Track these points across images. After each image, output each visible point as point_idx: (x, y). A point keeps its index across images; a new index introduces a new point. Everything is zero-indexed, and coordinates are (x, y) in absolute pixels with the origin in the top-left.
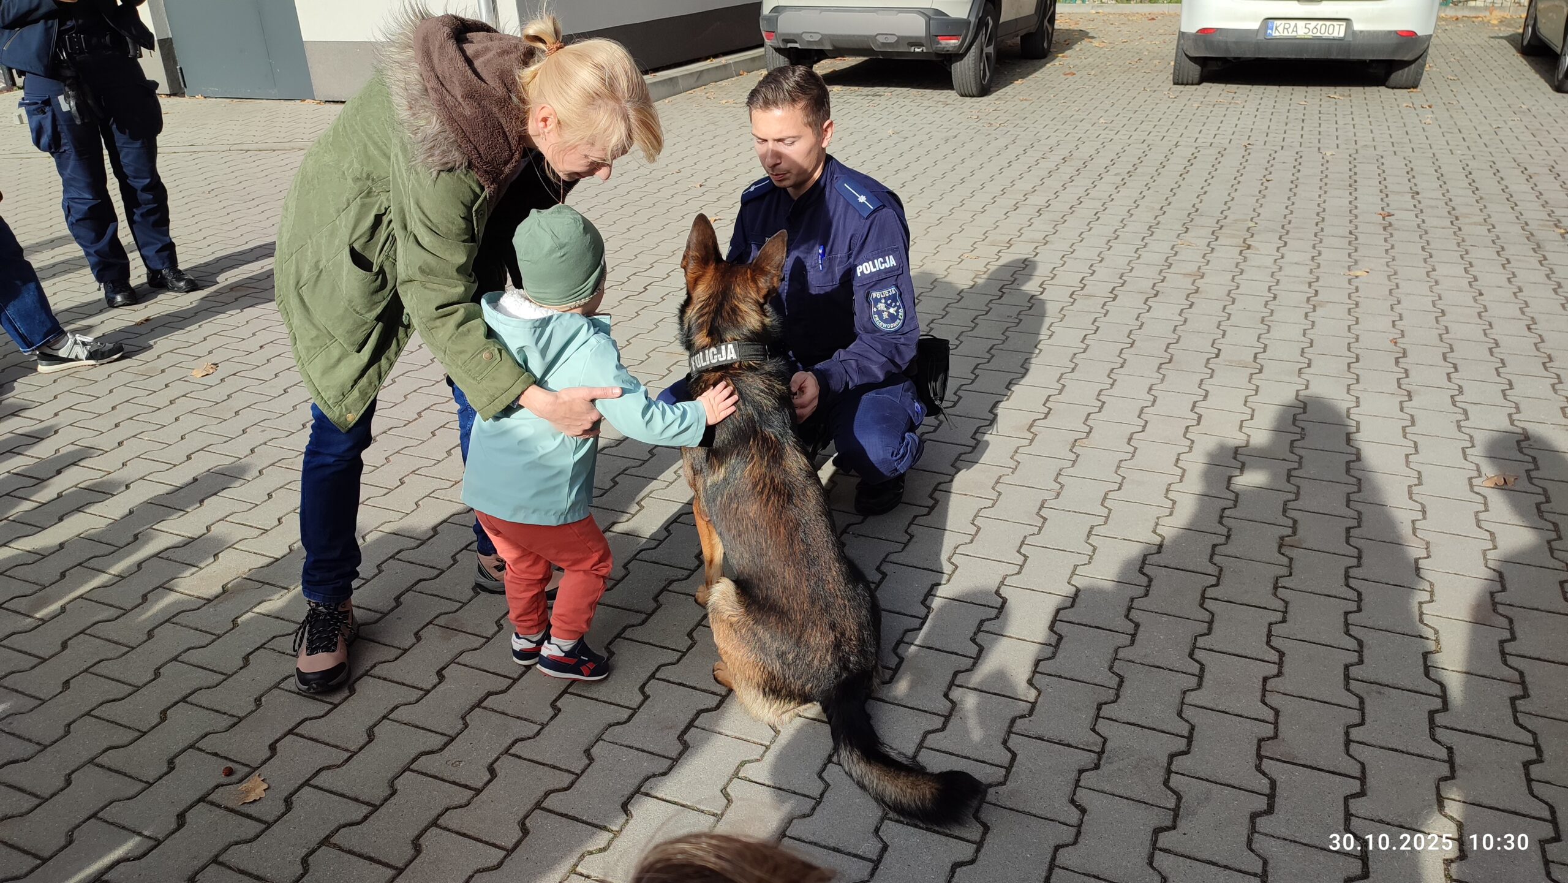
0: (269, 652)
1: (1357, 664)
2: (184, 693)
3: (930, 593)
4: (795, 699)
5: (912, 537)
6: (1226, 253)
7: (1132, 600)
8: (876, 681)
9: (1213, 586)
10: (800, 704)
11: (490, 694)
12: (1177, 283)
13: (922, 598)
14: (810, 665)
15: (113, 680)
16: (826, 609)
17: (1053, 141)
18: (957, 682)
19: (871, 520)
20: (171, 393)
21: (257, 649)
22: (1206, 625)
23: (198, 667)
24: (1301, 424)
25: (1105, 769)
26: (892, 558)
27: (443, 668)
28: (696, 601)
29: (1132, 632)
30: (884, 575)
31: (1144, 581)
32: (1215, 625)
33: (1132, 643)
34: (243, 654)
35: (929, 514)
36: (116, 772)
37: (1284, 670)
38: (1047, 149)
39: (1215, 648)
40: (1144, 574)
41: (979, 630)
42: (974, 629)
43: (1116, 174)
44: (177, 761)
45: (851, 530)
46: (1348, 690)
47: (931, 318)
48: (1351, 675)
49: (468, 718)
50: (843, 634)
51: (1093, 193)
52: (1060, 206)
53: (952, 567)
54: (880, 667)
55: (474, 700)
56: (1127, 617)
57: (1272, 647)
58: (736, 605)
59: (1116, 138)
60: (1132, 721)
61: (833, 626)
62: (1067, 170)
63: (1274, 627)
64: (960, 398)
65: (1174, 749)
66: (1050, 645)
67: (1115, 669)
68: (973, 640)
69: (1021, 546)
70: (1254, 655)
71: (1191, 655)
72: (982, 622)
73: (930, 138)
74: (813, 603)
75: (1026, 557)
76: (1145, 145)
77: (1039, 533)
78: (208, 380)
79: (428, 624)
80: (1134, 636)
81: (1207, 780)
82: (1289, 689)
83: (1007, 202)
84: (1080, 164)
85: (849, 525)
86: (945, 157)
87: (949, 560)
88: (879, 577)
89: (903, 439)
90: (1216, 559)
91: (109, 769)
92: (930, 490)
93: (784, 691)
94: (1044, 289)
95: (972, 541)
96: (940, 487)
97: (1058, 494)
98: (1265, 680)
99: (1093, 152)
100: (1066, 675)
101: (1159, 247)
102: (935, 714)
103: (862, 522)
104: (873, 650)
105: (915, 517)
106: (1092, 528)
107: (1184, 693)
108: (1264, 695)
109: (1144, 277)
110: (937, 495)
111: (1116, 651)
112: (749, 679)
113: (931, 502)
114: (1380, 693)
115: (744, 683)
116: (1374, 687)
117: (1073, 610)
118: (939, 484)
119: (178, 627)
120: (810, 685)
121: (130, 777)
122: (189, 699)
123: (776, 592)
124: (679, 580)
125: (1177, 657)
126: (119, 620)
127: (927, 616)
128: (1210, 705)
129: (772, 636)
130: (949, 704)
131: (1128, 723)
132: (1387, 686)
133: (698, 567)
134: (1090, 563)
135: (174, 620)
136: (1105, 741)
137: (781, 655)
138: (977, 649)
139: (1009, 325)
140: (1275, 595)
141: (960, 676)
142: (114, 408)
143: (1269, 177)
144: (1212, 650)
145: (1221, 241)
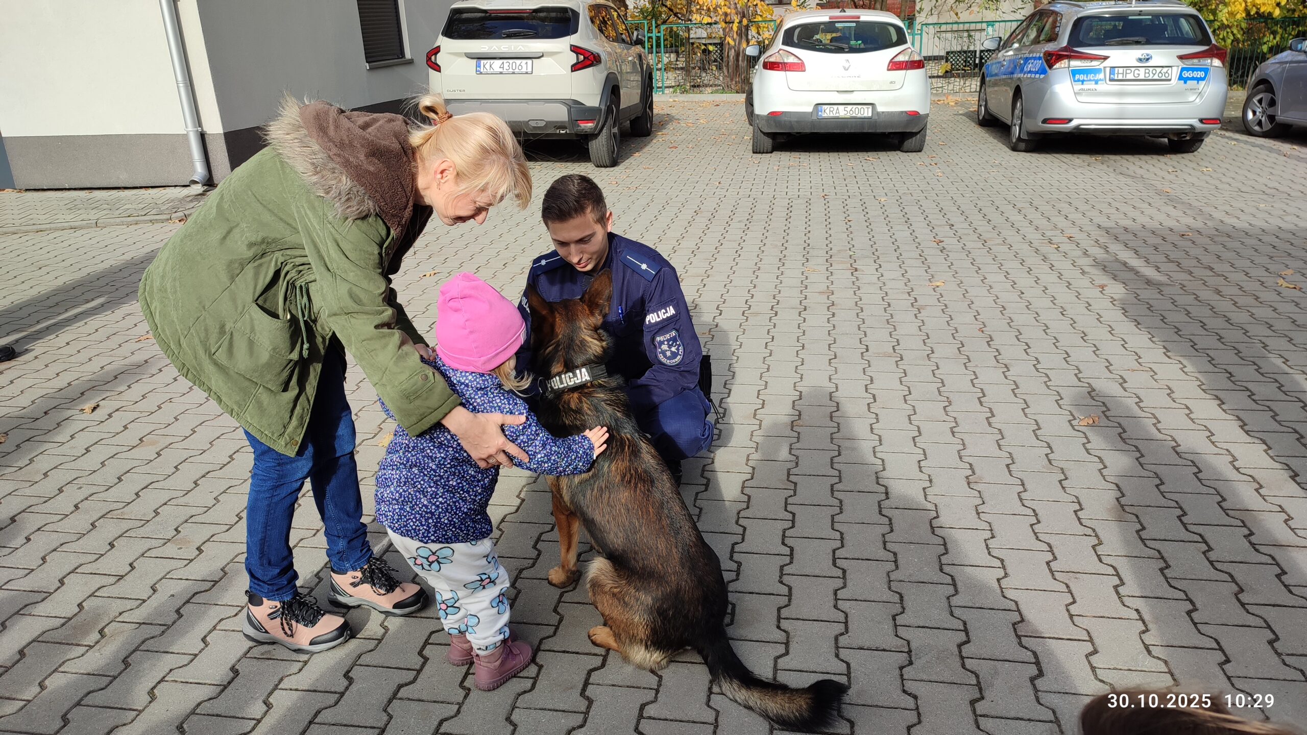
0: (174, 683)
1: (1054, 560)
3: (733, 551)
4: (671, 647)
6: (842, 276)
7: (884, 535)
9: (935, 518)
11: (401, 686)
12: (816, 300)
13: (728, 556)
17: (681, 199)
18: (782, 616)
21: (158, 683)
22: (942, 547)
23: (106, 707)
24: (946, 394)
25: (917, 663)
27: (349, 671)
29: (894, 559)
31: (886, 520)
32: (949, 546)
33: (897, 567)
34: (147, 689)
35: (706, 490)
37: (1009, 571)
38: (680, 205)
39: (956, 562)
40: (884, 515)
41: (782, 573)
42: (778, 574)
43: (739, 222)
46: (1056, 579)
48: (1053, 569)
49: (389, 710)
51: (728, 236)
52: (707, 248)
53: (742, 529)
55: (388, 694)
56: (885, 548)
57: (993, 557)
58: (616, 578)
59: (727, 194)
60: (921, 625)
62: (701, 221)
63: (989, 542)
65: (959, 641)
66: (839, 577)
67: (893, 588)
68: (781, 582)
69: (786, 506)
70: (984, 564)
71: (941, 570)
72: (782, 568)
75: (793, 514)
76: (751, 199)
77: (796, 494)
80: (896, 562)
81: (990, 659)
82: (1018, 585)
84: (709, 215)
87: (737, 523)
92: (700, 471)
93: (663, 643)
95: (748, 507)
96: (707, 469)
97: (797, 464)
99: (715, 205)
100: (860, 598)
101: (792, 275)
102: (776, 643)
105: (697, 494)
106: (832, 486)
107: (948, 598)
109: (790, 296)
110: (706, 474)
111: (888, 575)
113: (704, 481)
114: (1076, 578)
116: (1071, 574)
117: (844, 549)
124: (527, 568)
125: (932, 573)
127: (740, 569)
128: (970, 605)
130: (784, 634)
131: (919, 627)
132: (1079, 572)
134: (842, 512)
135: (58, 670)
136: (909, 643)
138: (786, 588)
140: (980, 519)
141: (783, 611)
143: (849, 218)
144: (954, 565)
145: (835, 266)
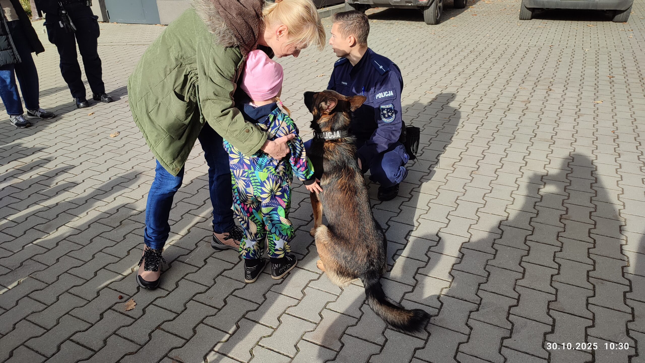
0: (138, 250)
1: (593, 270)
2: (104, 265)
3: (408, 234)
4: (350, 277)
5: (401, 210)
6: (540, 93)
7: (495, 240)
8: (384, 271)
9: (530, 235)
10: (352, 279)
11: (225, 270)
12: (518, 105)
13: (405, 236)
14: (357, 263)
15: (76, 259)
16: (365, 239)
17: (466, 44)
18: (418, 272)
19: (384, 203)
20: (102, 143)
21: (133, 248)
22: (527, 252)
23: (110, 254)
24: (571, 167)
25: (481, 311)
26: (392, 219)
27: (207, 259)
28: (310, 234)
29: (494, 253)
30: (389, 226)
31: (500, 232)
32: (531, 252)
33: (494, 258)
34: (128, 250)
35: (409, 201)
36: (77, 296)
37: (561, 272)
38: (464, 47)
39: (530, 261)
40: (500, 229)
41: (429, 250)
42: (426, 250)
43: (493, 58)
44: (100, 292)
45: (376, 207)
46: (588, 281)
47: (412, 118)
48: (590, 275)
49: (216, 279)
50: (371, 250)
51: (483, 66)
52: (469, 72)
53: (418, 224)
54: (386, 265)
55: (219, 272)
56: (492, 247)
57: (555, 262)
58: (327, 237)
59: (493, 42)
60: (493, 291)
61: (367, 247)
62: (472, 56)
63: (557, 254)
64: (423, 152)
65: (511, 304)
66: (459, 258)
67: (487, 269)
68: (426, 255)
69: (448, 216)
70: (548, 265)
71: (520, 264)
72: (430, 247)
73: (414, 42)
74: (360, 237)
75: (450, 220)
77: (455, 210)
78: (116, 139)
79: (201, 240)
80: (495, 255)
81: (525, 318)
82: (563, 280)
83: (446, 70)
84: (478, 53)
85: (375, 205)
86: (420, 50)
87: (417, 221)
88: (387, 227)
89: (399, 169)
90: (532, 223)
91: (74, 295)
92: (410, 191)
93: (346, 273)
94: (461, 107)
95: (427, 213)
96: (414, 190)
97: (464, 194)
98: (552, 276)
99: (484, 48)
100: (465, 271)
101: (511, 90)
102: (409, 285)
103: (381, 203)
104: (383, 258)
105: (403, 202)
106: (478, 209)
107: (516, 280)
108: (551, 283)
109: (504, 101)
110: (412, 193)
111: (487, 261)
112: (331, 268)
113: (410, 196)
114: (602, 283)
115: (329, 269)
116: (600, 280)
117: (469, 243)
118: (414, 188)
119: (102, 238)
120: (357, 271)
121: (82, 298)
122: (106, 268)
123: (344, 232)
124: (303, 225)
125: (514, 265)
126: (79, 235)
127: (407, 244)
128: (528, 286)
129: (341, 250)
130: (415, 281)
131: (492, 292)
132: (606, 280)
133: (312, 220)
134: (477, 223)
135: (100, 235)
136: (481, 299)
137: (345, 258)
138: (427, 258)
139: (445, 122)
140: (557, 240)
141: (420, 269)
142: (79, 149)
143: (560, 60)
144: (529, 262)
145: (538, 87)
